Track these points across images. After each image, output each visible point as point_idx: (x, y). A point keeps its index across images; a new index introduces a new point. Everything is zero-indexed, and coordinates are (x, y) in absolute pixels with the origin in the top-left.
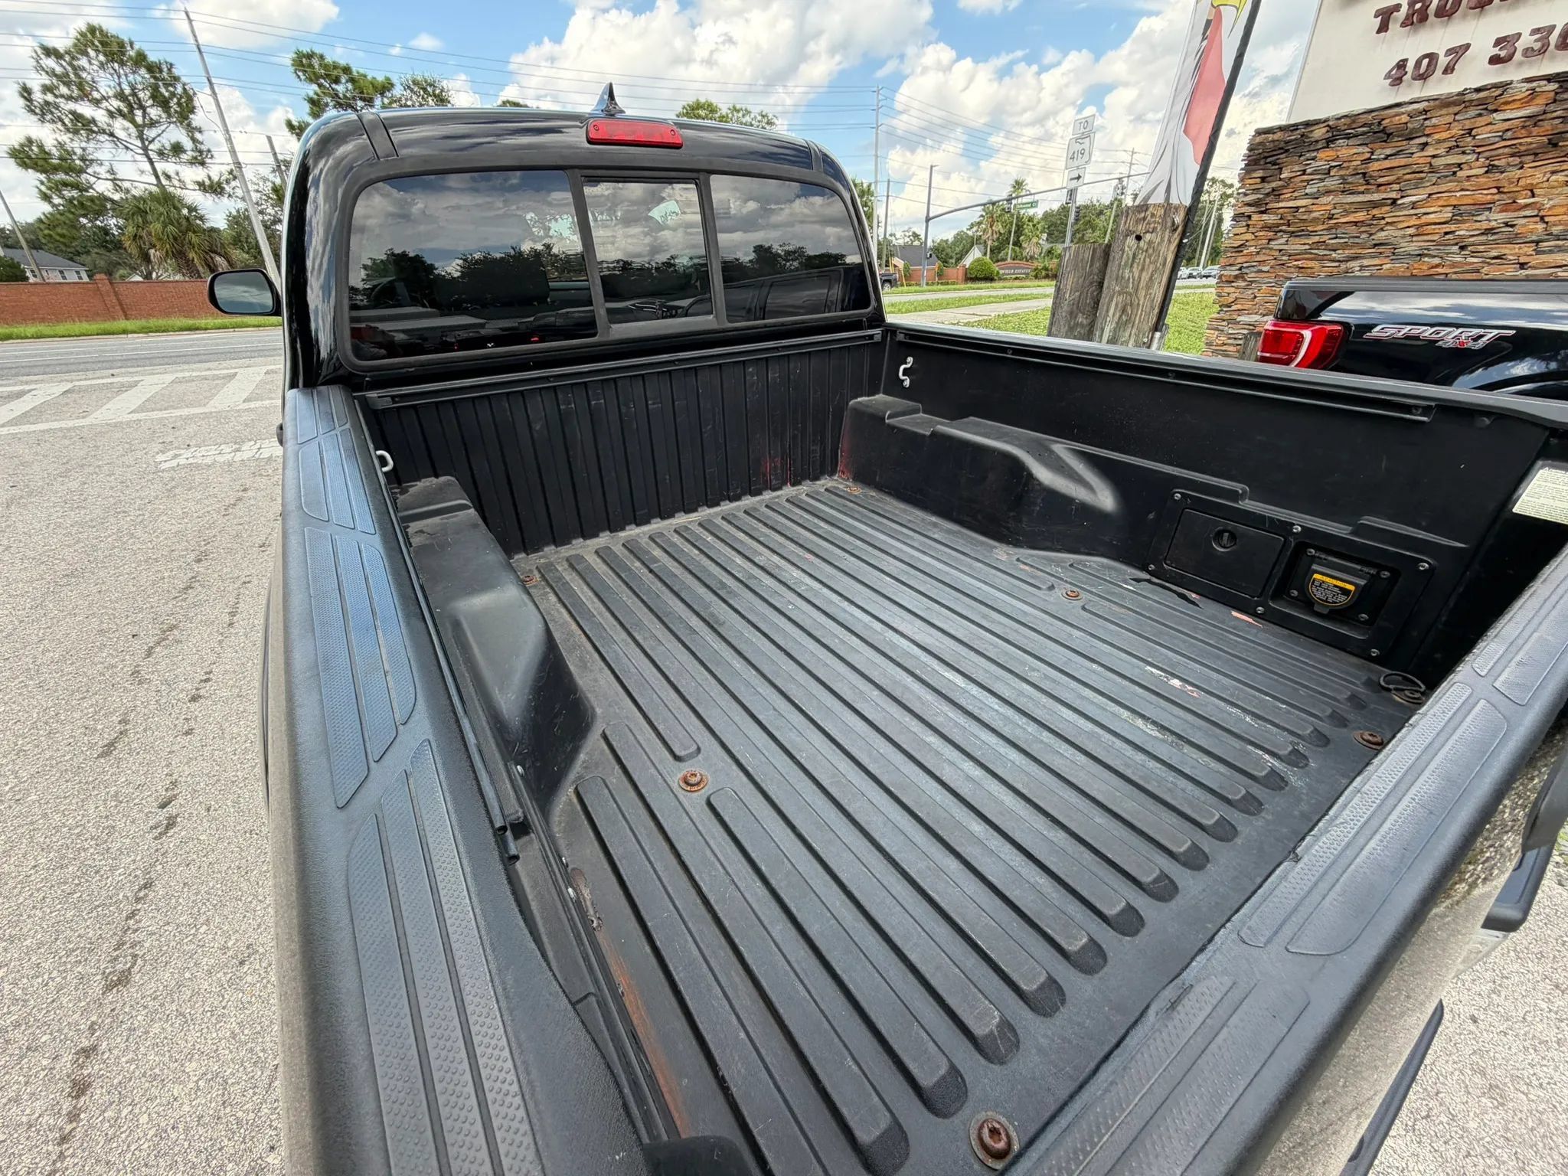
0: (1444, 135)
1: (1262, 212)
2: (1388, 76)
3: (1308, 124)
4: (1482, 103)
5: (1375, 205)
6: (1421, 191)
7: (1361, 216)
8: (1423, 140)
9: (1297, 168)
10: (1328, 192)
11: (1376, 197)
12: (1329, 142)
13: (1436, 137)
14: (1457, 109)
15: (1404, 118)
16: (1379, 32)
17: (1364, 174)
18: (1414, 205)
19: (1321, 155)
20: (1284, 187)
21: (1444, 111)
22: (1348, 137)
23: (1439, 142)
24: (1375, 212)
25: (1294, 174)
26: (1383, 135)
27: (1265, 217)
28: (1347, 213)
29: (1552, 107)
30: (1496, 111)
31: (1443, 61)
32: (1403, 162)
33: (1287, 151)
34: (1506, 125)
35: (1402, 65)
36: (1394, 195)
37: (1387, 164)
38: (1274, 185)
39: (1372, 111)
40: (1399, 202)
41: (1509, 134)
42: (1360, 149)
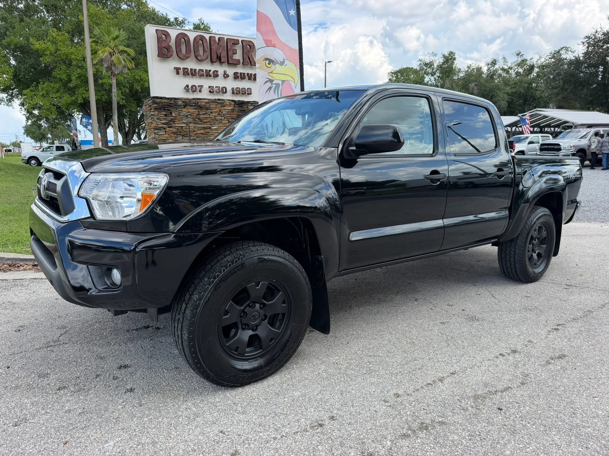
0: (216, 110)
1: (170, 127)
2: (185, 88)
3: (175, 99)
4: (221, 103)
5: (205, 128)
6: (216, 125)
7: (203, 131)
8: (210, 111)
9: (177, 113)
10: (190, 123)
11: (205, 126)
12: (185, 106)
13: (214, 110)
14: (216, 104)
15: (204, 104)
16: (177, 74)
17: (199, 118)
18: (216, 130)
19: (184, 110)
20: (175, 119)
21: (213, 104)
22: (190, 106)
23: (215, 112)
24: (206, 130)
25: (177, 115)
26: (200, 107)
27: (171, 129)
28: (199, 130)
29: (235, 108)
30: (224, 106)
31: (198, 89)
32: (208, 116)
33: (172, 107)
34: (228, 111)
35: (187, 86)
36: (210, 126)
37: (204, 116)
38: (171, 118)
40: (212, 128)
41: (229, 113)
42: (195, 110)
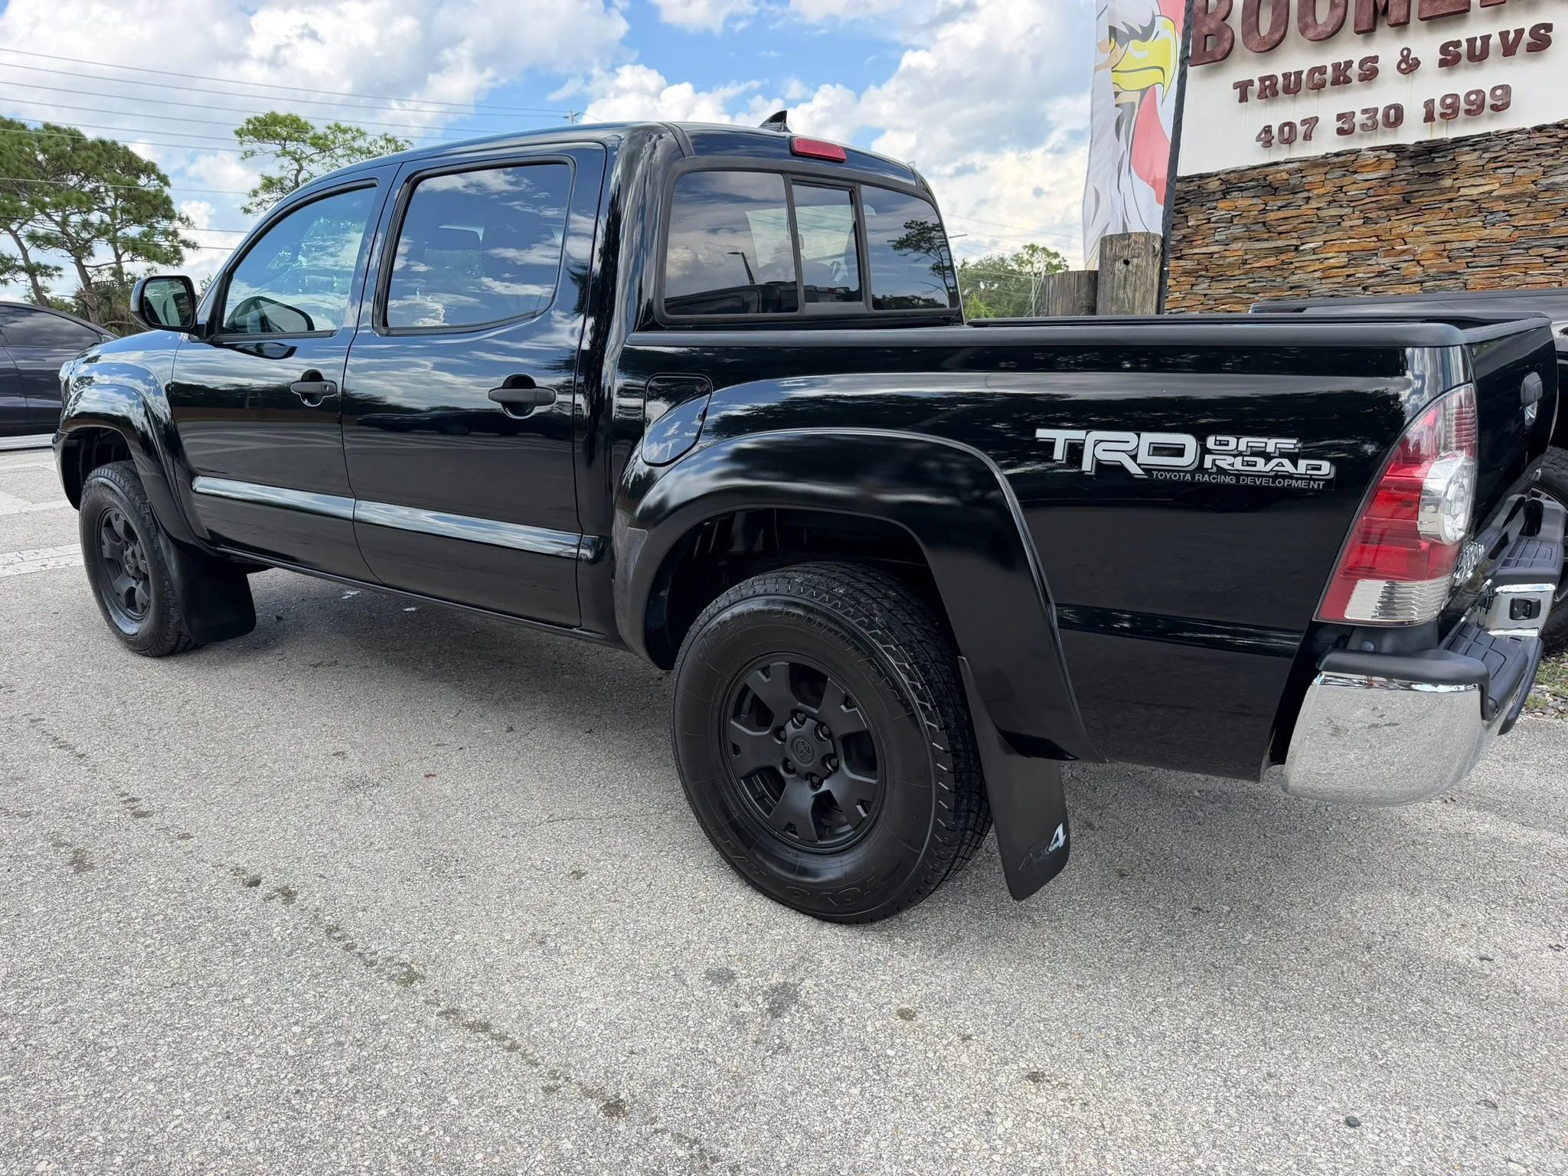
0: (1321, 191)
1: (1178, 258)
2: (1258, 139)
3: (1201, 177)
4: (1342, 165)
5: (1279, 251)
6: (1316, 238)
7: (1271, 261)
8: (1306, 194)
9: (1201, 216)
10: (1236, 239)
11: (1280, 243)
12: (1225, 194)
13: (1316, 192)
14: (1325, 169)
15: (1285, 176)
16: (1241, 101)
17: (1264, 223)
18: (1314, 251)
19: (1221, 204)
20: (1196, 234)
21: (1315, 171)
22: (1241, 190)
23: (1319, 196)
24: (1283, 257)
25: (1200, 223)
26: (1273, 190)
27: (1182, 263)
28: (1258, 258)
29: (1396, 171)
30: (1356, 172)
31: (1301, 130)
32: (1294, 213)
33: (1188, 200)
34: (1367, 185)
35: (1268, 130)
36: (1294, 242)
37: (1281, 214)
38: (1183, 232)
39: (1255, 168)
40: (1301, 248)
41: (1371, 192)
42: (1255, 201)
